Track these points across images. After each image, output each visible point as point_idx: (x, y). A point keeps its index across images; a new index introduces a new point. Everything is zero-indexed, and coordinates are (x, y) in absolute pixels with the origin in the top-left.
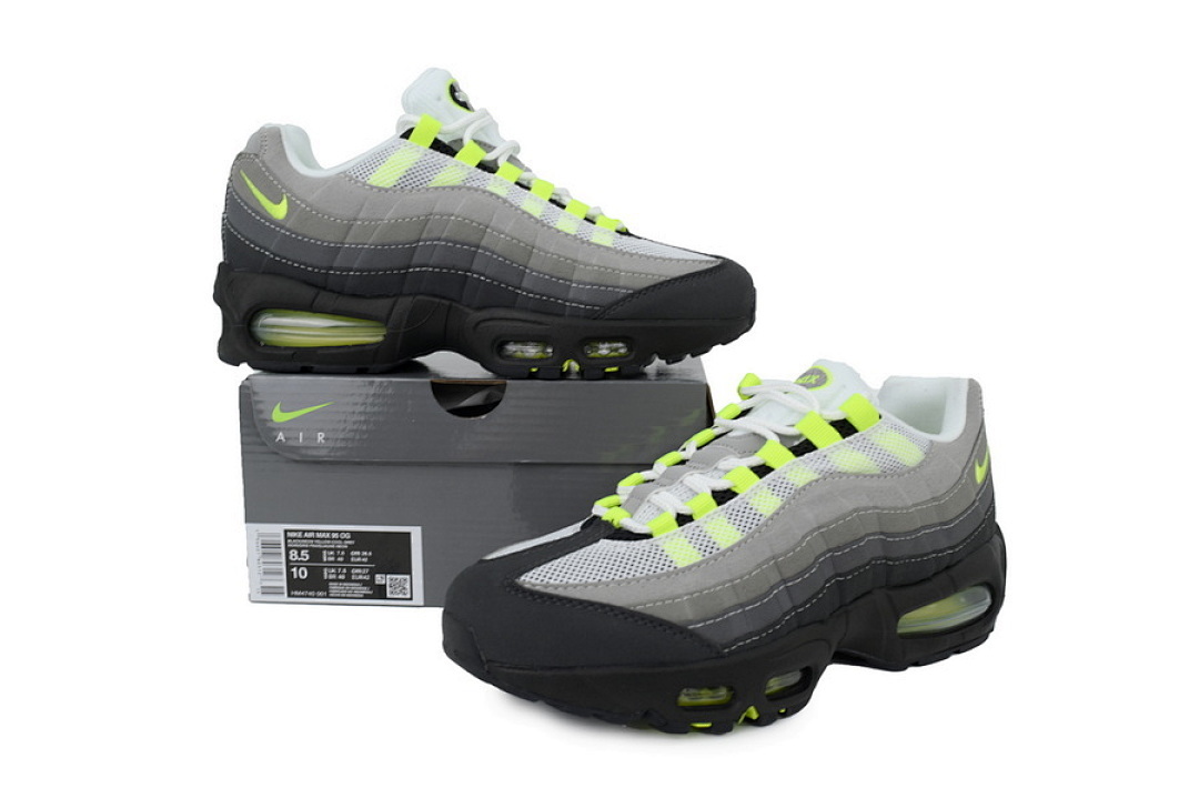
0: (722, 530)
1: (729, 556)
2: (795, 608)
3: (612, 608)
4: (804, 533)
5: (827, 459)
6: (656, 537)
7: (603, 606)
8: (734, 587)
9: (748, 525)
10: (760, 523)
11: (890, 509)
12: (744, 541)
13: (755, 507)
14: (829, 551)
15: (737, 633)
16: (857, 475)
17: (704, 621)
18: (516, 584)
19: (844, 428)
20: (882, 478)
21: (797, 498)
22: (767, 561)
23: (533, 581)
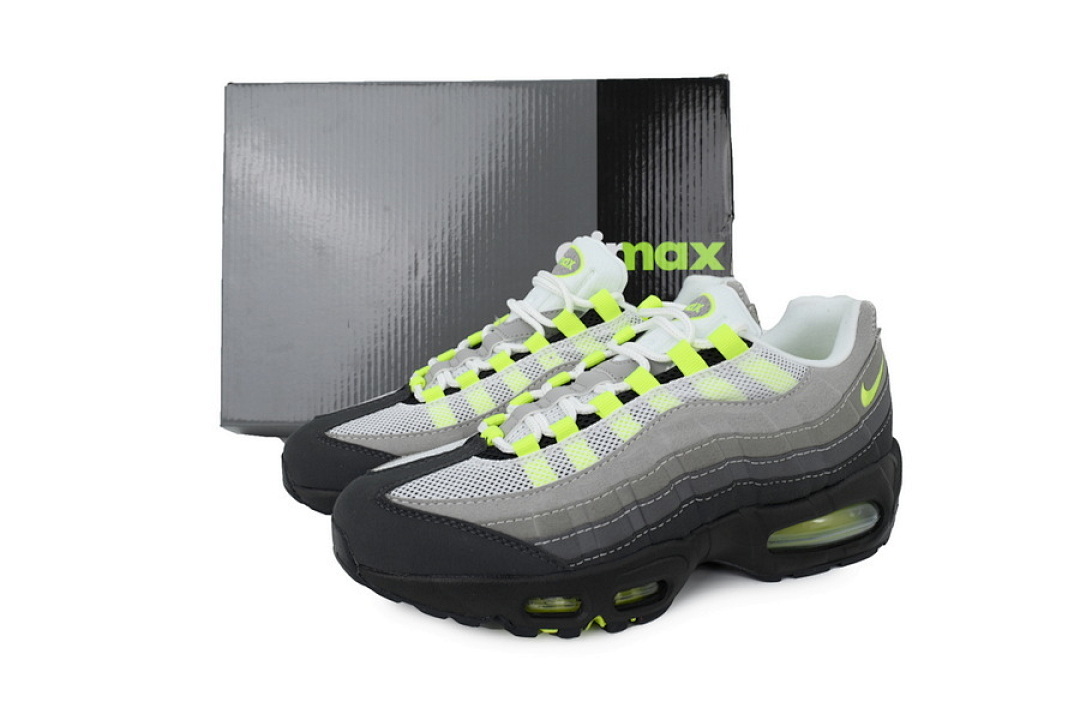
0: (580, 452)
1: (583, 478)
2: (647, 527)
3: (466, 524)
4: (660, 457)
5: (691, 386)
6: (520, 457)
7: (458, 522)
8: (584, 507)
9: (606, 449)
10: (617, 447)
11: (752, 435)
12: (600, 464)
13: (614, 432)
14: (686, 474)
15: (584, 549)
16: (721, 402)
17: (550, 538)
18: (386, 498)
19: (712, 356)
20: (747, 405)
21: (657, 424)
22: (621, 484)
23: (401, 495)
